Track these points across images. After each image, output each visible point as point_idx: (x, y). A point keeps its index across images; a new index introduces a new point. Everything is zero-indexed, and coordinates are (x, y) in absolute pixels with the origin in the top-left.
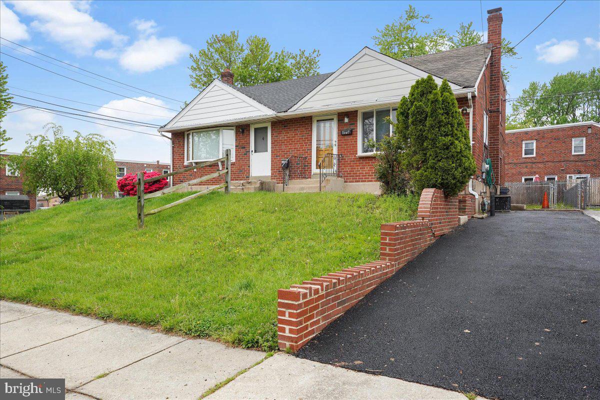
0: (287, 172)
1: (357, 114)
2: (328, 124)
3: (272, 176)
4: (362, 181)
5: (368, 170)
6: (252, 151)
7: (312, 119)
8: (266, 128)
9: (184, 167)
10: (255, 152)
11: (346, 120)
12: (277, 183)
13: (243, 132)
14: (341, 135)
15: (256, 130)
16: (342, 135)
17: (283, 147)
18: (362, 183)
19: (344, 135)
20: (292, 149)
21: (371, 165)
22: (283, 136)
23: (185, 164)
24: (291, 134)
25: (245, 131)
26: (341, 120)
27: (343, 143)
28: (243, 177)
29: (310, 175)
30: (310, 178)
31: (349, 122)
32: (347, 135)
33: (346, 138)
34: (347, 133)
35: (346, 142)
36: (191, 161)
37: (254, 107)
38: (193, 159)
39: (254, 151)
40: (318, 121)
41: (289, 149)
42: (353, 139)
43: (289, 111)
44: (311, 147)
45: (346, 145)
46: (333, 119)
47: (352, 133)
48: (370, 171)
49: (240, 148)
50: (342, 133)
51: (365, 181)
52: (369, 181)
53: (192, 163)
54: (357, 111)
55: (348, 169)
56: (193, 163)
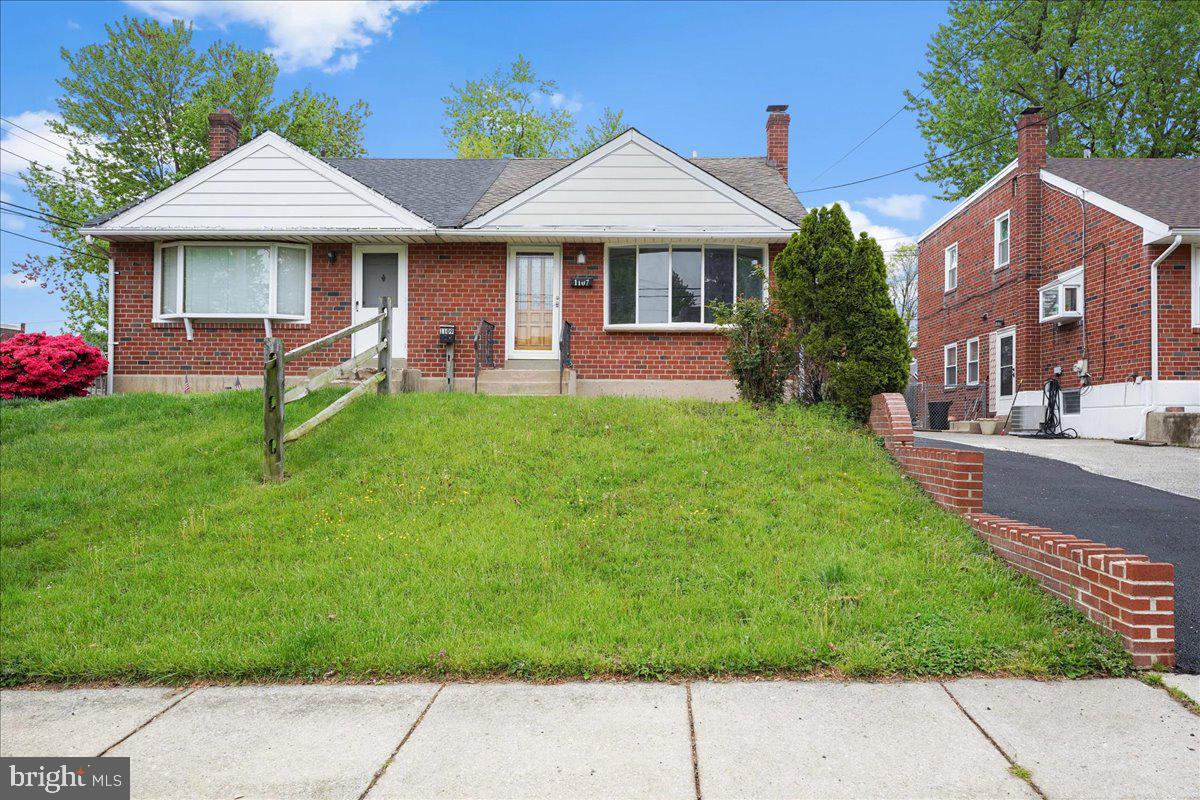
0: (450, 353)
1: (602, 249)
2: (536, 262)
3: (408, 360)
4: (612, 377)
5: (625, 357)
6: (357, 303)
7: (505, 248)
8: (395, 256)
9: (154, 329)
10: (364, 305)
11: (581, 259)
12: (423, 375)
13: (334, 260)
14: (570, 286)
15: (366, 257)
16: (573, 286)
17: (438, 301)
18: (612, 380)
19: (577, 287)
20: (460, 305)
21: (629, 348)
22: (438, 278)
23: (154, 321)
24: (457, 274)
25: (339, 257)
26: (572, 258)
27: (574, 301)
28: (334, 360)
29: (502, 361)
30: (502, 366)
31: (587, 262)
32: (585, 287)
33: (581, 292)
34: (583, 284)
35: (579, 301)
36: (179, 314)
37: (375, 207)
38: (184, 311)
39: (361, 303)
40: (518, 254)
41: (454, 305)
42: (596, 297)
43: (466, 226)
44: (505, 305)
45: (579, 306)
46: (552, 254)
47: (592, 286)
48: (629, 358)
49: (322, 294)
50: (573, 281)
51: (619, 377)
52: (625, 377)
53: (182, 319)
54: (601, 245)
55: (585, 353)
56: (186, 322)
